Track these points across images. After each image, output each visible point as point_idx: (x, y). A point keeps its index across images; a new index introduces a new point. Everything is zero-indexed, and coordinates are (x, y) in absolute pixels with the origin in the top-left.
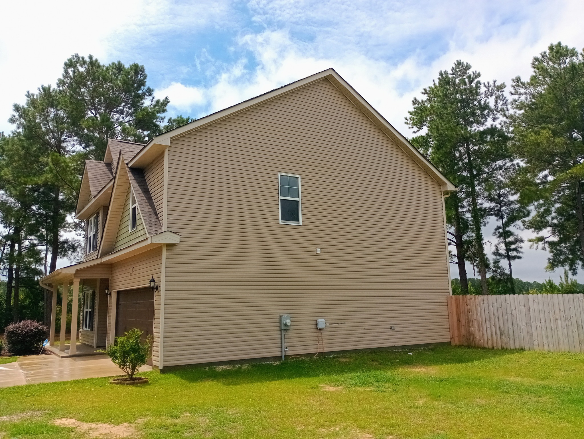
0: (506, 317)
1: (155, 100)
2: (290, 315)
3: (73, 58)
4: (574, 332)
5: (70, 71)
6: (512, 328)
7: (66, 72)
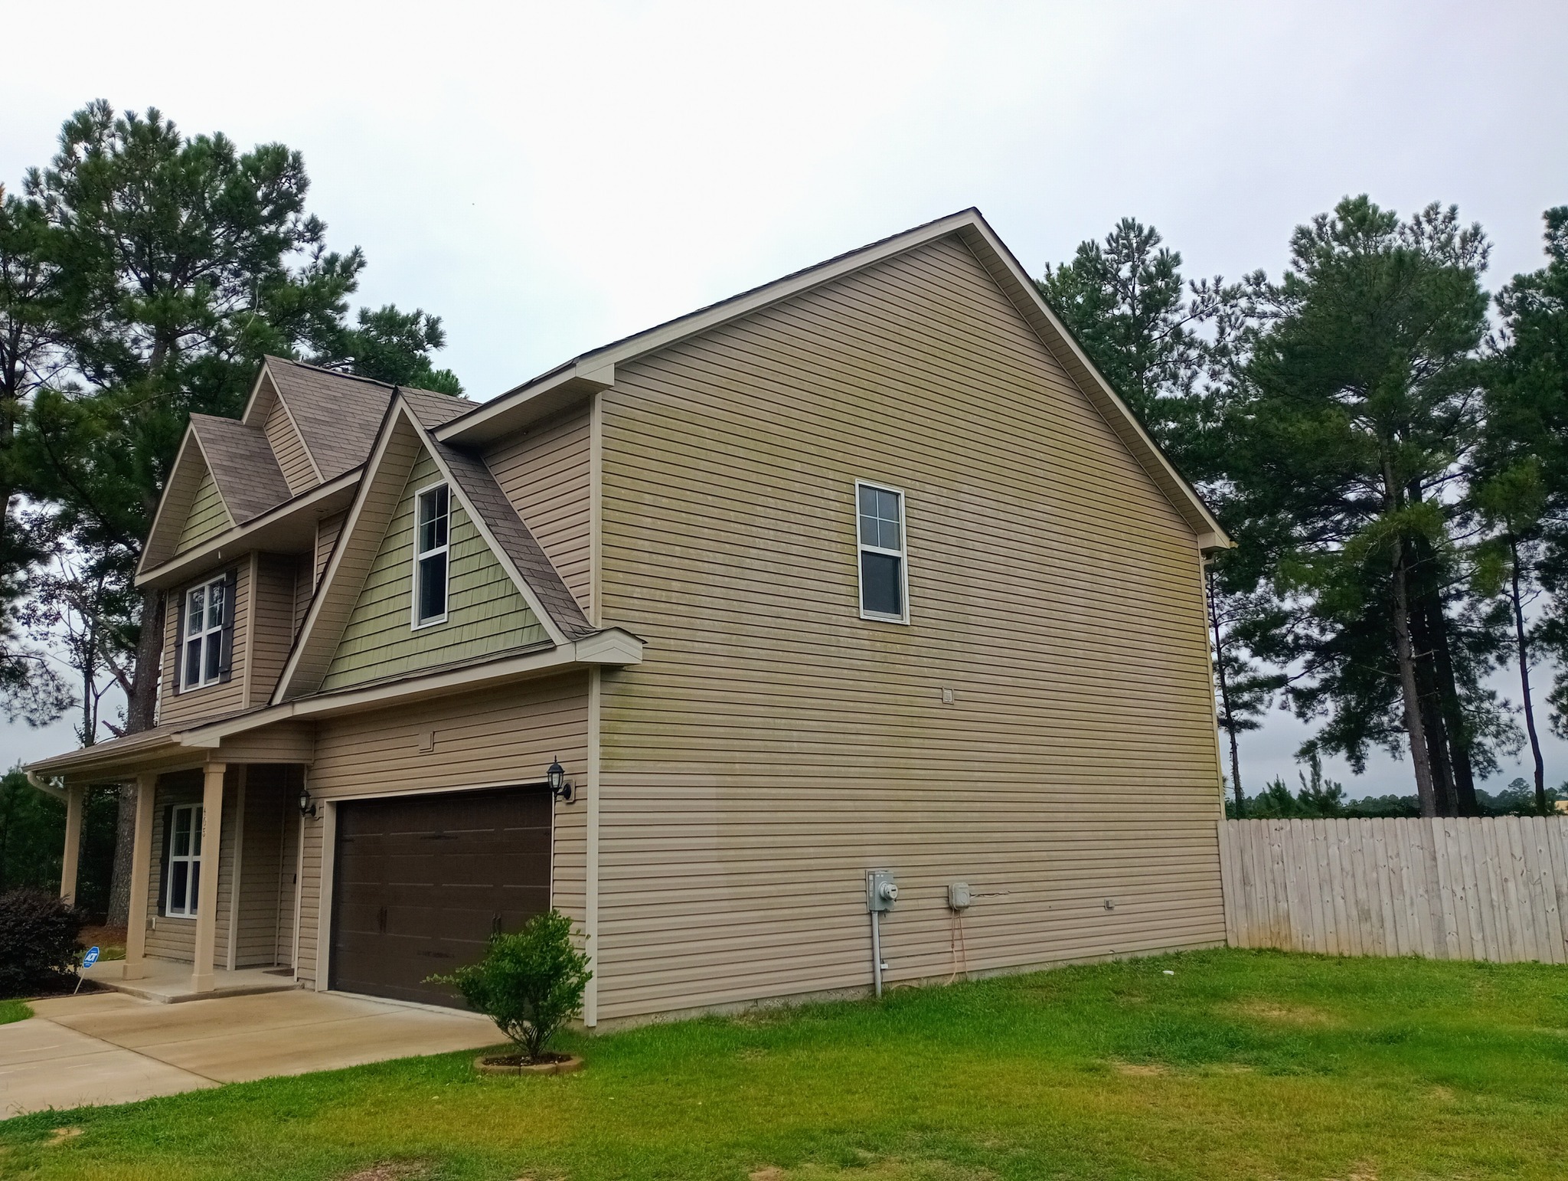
0: (1375, 875)
1: (326, 254)
2: (891, 871)
3: (92, 112)
4: (1550, 911)
5: (81, 150)
6: (1390, 903)
7: (70, 151)
